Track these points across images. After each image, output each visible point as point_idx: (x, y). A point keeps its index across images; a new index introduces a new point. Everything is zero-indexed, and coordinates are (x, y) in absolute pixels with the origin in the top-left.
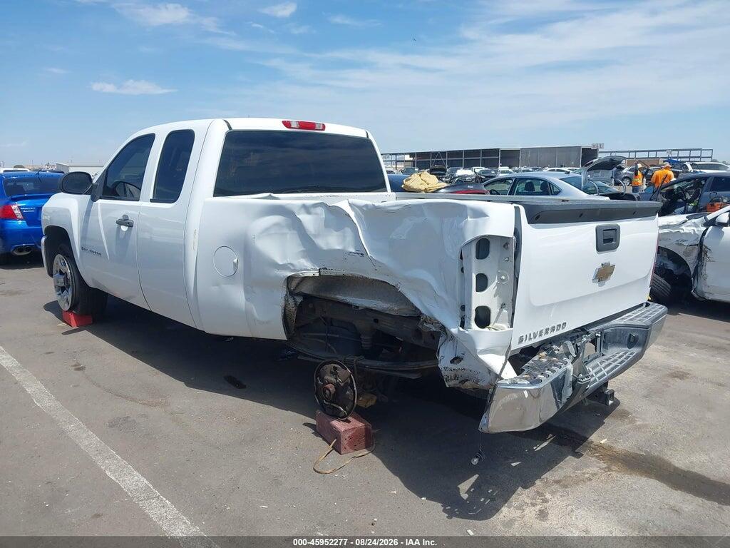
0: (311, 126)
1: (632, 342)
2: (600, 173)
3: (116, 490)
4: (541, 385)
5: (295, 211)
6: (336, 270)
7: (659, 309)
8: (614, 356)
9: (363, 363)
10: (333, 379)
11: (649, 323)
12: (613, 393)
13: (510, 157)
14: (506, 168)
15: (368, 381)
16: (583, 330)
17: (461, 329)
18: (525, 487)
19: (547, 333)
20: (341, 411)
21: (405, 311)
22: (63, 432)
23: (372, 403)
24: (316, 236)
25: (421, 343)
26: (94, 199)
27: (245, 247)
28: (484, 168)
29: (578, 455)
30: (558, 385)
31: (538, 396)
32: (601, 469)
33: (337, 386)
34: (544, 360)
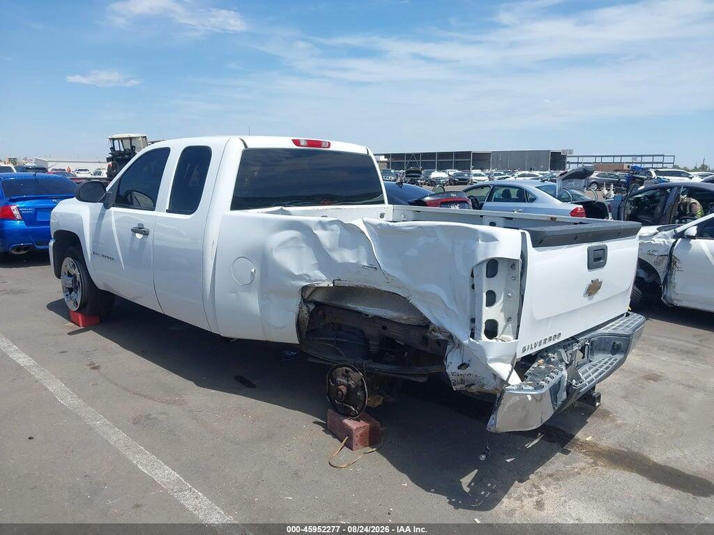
0: (318, 144)
1: (615, 349)
2: (573, 183)
3: (151, 483)
4: (543, 391)
5: (313, 226)
6: (349, 280)
7: (638, 318)
8: (600, 362)
9: (373, 366)
10: (345, 381)
11: (631, 332)
12: (600, 396)
13: (481, 160)
14: (478, 171)
15: (377, 383)
16: (574, 339)
17: (471, 339)
18: (521, 481)
19: (545, 343)
20: (353, 411)
21: (414, 320)
22: (91, 428)
23: (378, 403)
24: (330, 250)
25: (428, 349)
26: (107, 207)
27: (262, 258)
28: (457, 171)
29: (566, 452)
30: (555, 390)
31: (541, 399)
32: (589, 464)
33: (348, 387)
34: (543, 367)
